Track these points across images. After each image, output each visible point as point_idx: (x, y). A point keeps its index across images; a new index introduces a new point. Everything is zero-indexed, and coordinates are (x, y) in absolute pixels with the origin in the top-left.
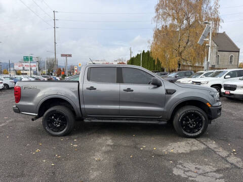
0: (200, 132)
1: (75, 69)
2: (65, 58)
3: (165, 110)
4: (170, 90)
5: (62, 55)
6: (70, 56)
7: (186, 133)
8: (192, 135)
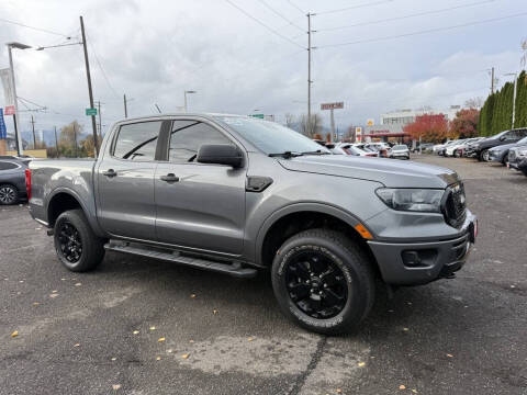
0: (338, 319)
1: (357, 133)
2: (329, 111)
3: (246, 238)
4: (258, 178)
5: (324, 107)
6: (340, 105)
7: (297, 313)
8: (316, 323)
